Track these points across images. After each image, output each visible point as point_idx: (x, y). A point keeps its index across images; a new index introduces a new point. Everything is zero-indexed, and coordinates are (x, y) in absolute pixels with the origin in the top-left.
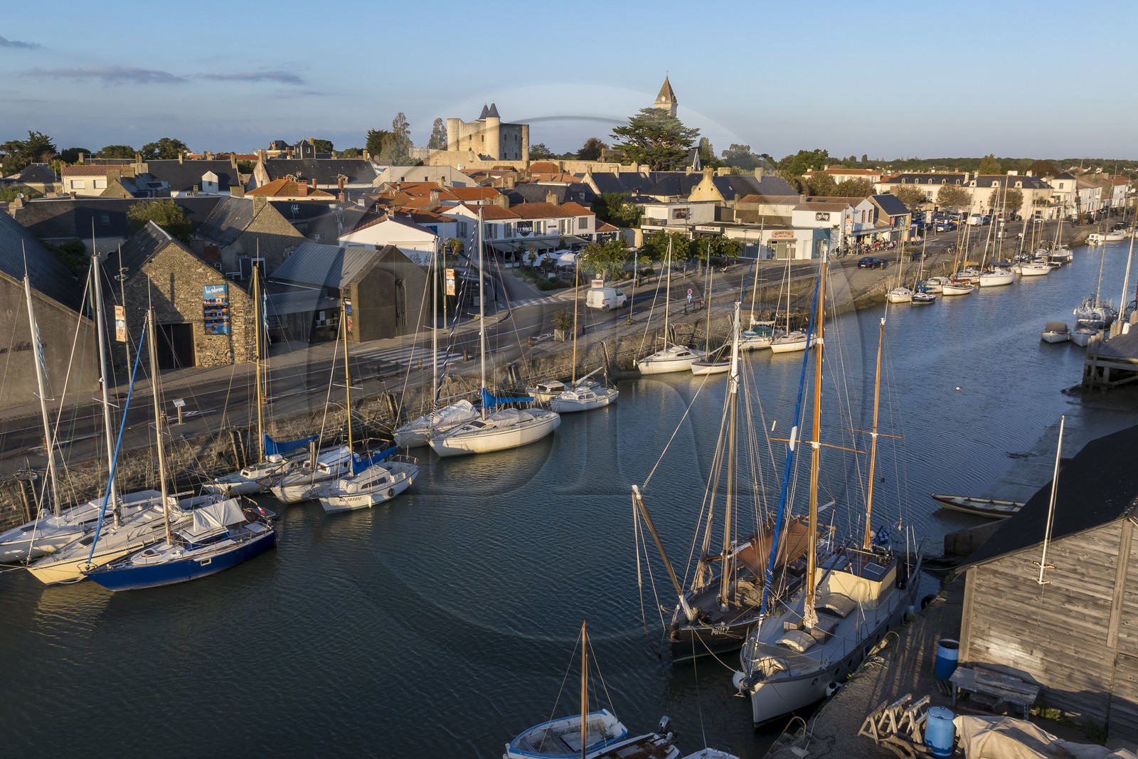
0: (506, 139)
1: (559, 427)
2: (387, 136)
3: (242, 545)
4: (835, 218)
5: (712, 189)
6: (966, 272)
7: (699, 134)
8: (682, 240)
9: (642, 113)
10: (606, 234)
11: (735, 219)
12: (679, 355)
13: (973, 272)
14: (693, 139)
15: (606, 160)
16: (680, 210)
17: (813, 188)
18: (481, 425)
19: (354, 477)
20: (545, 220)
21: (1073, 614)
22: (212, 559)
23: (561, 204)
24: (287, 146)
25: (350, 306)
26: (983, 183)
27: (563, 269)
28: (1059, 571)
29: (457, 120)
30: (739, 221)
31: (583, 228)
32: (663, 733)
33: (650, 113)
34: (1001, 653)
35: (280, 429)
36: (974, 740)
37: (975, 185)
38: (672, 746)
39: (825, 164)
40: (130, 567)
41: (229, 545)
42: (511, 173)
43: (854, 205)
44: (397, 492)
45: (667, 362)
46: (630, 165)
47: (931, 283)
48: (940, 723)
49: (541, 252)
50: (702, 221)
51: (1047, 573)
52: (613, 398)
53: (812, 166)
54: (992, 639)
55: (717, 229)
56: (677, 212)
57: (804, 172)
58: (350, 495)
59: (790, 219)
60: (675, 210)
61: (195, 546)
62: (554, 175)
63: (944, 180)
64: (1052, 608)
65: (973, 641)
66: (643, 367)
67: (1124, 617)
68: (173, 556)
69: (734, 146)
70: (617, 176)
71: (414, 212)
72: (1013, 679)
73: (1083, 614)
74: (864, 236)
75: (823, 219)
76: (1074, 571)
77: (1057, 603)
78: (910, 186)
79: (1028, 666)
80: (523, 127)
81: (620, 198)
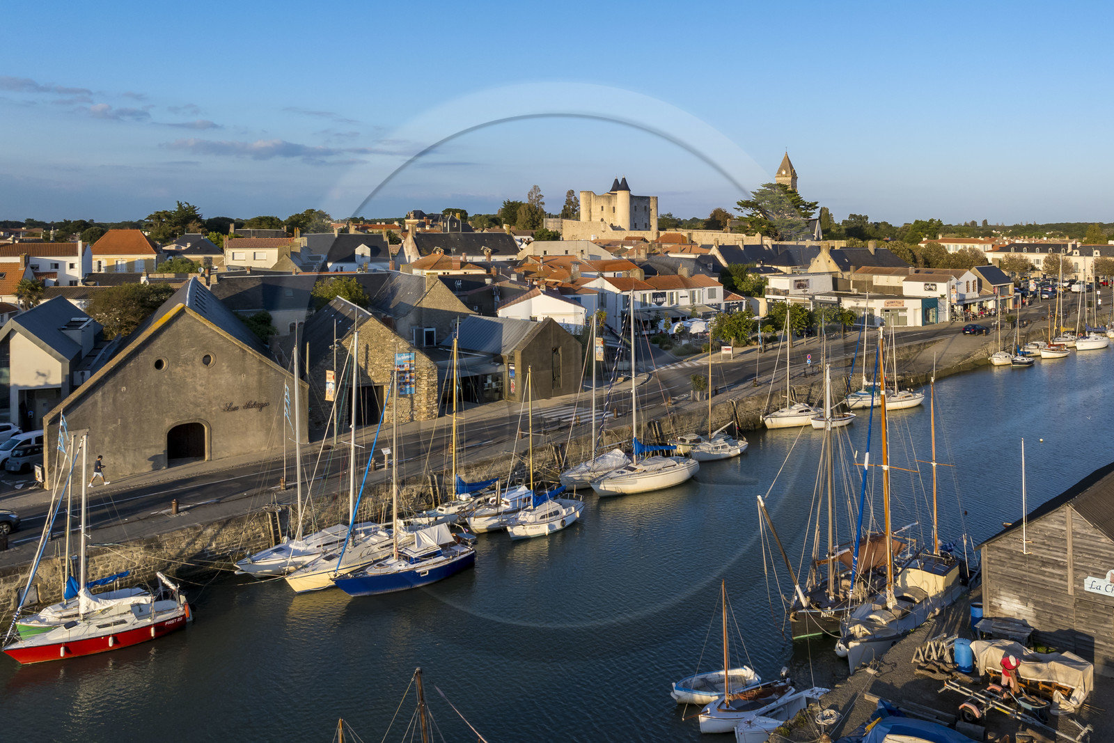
0: (636, 210)
1: (698, 472)
2: (522, 208)
3: (450, 562)
4: (942, 289)
5: (829, 261)
6: (1064, 337)
7: (818, 207)
8: (800, 310)
9: (763, 188)
10: (733, 303)
11: (851, 289)
12: (800, 412)
13: (1070, 337)
14: (813, 211)
15: (731, 230)
16: (800, 281)
17: (927, 258)
18: (633, 469)
19: (534, 510)
20: (677, 291)
21: (1047, 574)
22: (429, 571)
23: (691, 276)
24: (426, 215)
25: (514, 370)
26: (1086, 252)
27: (696, 335)
28: (1035, 544)
29: (589, 193)
30: (855, 291)
31: (712, 298)
32: (784, 679)
33: (770, 188)
34: (1009, 607)
35: (467, 474)
36: (981, 655)
37: (1078, 254)
38: (790, 687)
39: (939, 233)
40: (366, 576)
41: (442, 561)
42: (643, 244)
43: (958, 276)
44: (568, 523)
45: (789, 418)
46: (754, 235)
47: (1031, 348)
48: (963, 648)
49: (675, 320)
50: (822, 291)
51: (1028, 546)
52: (743, 449)
53: (927, 235)
54: (1003, 598)
55: (835, 299)
56: (798, 283)
57: (920, 241)
58: (531, 524)
59: (901, 289)
60: (796, 281)
61: (418, 560)
62: (683, 247)
63: (1050, 249)
64: (1034, 571)
65: (991, 600)
66: (769, 423)
67: (1076, 572)
68: (399, 568)
69: (852, 216)
70: (742, 248)
71: (558, 285)
72: (1017, 625)
73: (1053, 573)
74: (970, 304)
75: (930, 289)
76: (1044, 544)
77: (1037, 567)
78: (1017, 255)
79: (1026, 615)
80: (651, 200)
81: (744, 269)
